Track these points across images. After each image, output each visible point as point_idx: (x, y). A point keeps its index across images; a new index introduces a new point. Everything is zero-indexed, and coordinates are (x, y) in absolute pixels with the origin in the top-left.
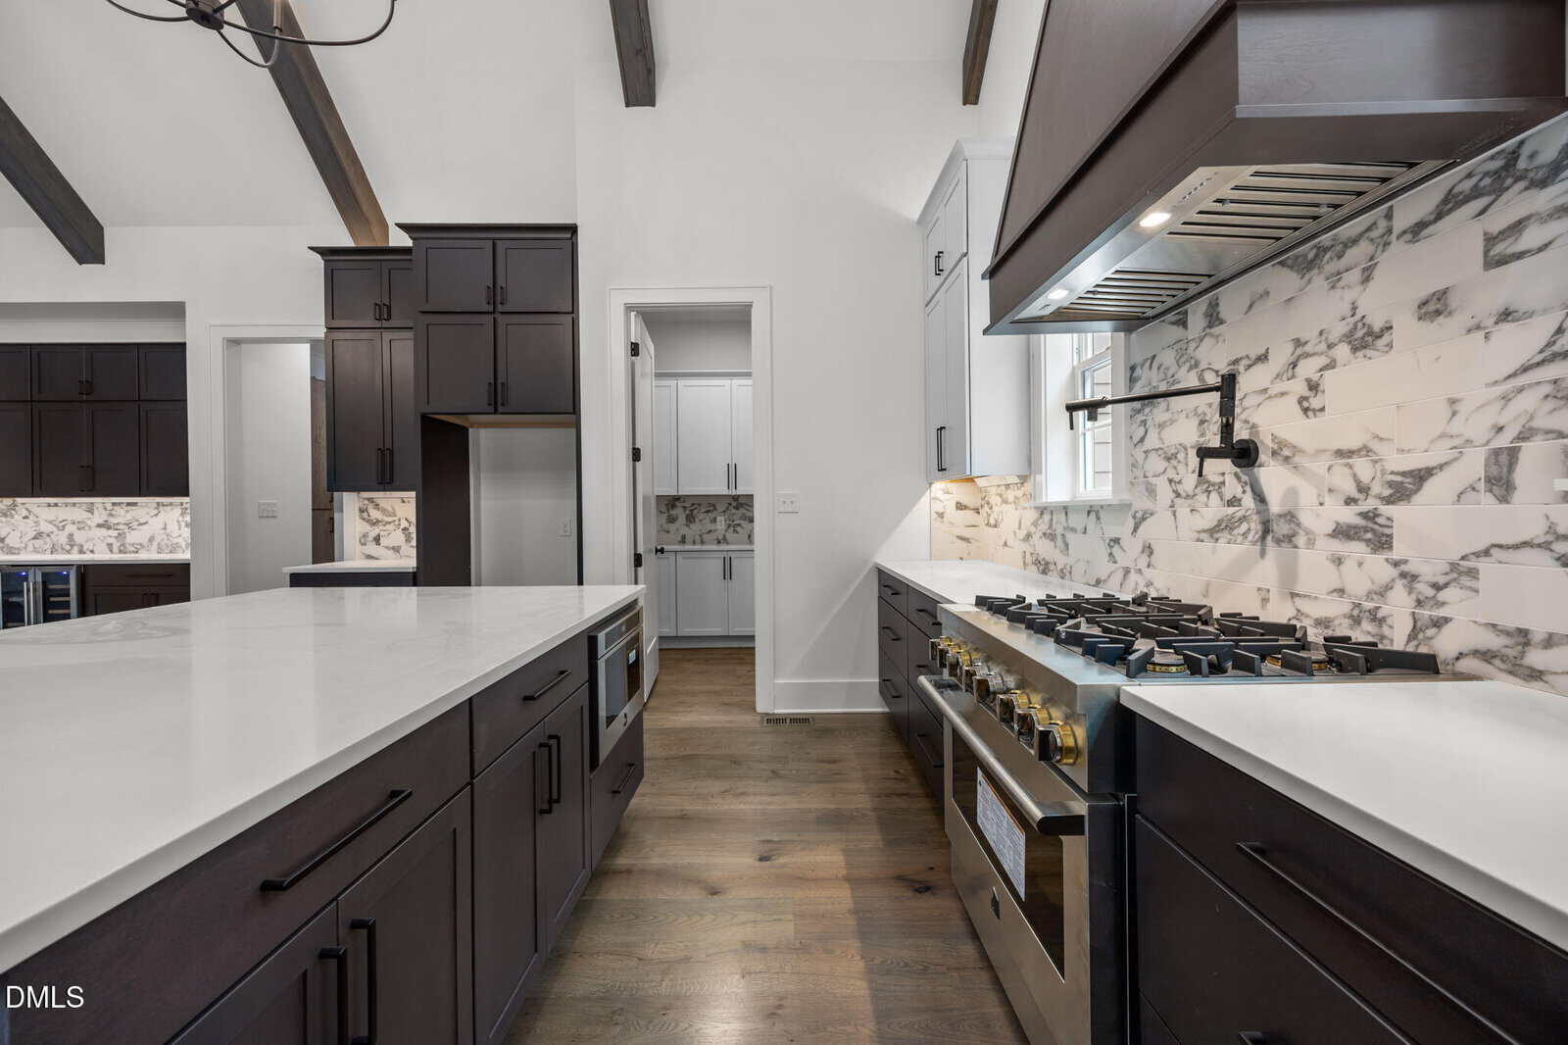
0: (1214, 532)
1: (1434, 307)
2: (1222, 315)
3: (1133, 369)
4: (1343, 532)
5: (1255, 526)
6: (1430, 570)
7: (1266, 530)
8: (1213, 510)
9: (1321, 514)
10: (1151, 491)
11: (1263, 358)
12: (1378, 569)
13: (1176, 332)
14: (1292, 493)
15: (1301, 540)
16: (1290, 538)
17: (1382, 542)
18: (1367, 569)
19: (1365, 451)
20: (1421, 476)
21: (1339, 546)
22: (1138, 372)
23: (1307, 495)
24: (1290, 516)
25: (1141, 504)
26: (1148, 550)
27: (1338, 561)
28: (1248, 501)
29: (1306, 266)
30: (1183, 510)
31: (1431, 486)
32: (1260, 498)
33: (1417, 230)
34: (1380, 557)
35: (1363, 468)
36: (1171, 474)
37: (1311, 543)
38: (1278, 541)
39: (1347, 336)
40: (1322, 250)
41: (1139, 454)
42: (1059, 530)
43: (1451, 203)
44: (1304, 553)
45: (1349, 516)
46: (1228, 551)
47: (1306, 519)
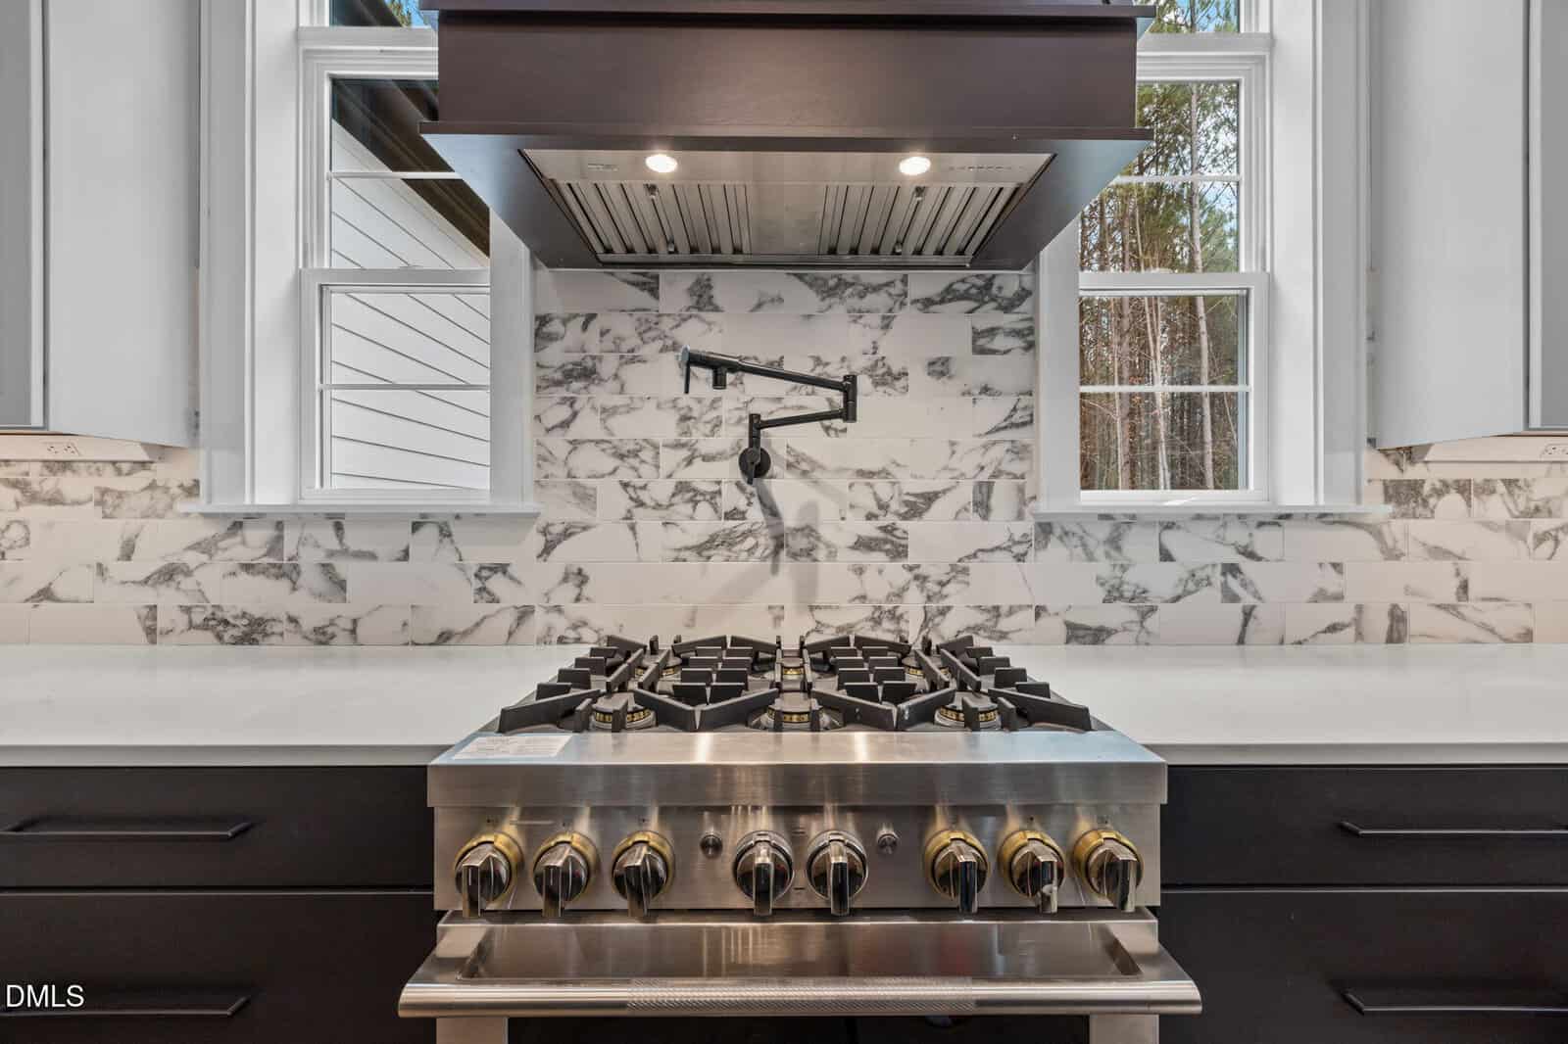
0: (703, 549)
1: (940, 368)
2: (718, 300)
3: (542, 320)
4: (864, 544)
5: (765, 542)
6: (936, 572)
7: (779, 544)
8: (703, 523)
9: (840, 528)
10: (585, 497)
12: (896, 573)
13: (638, 297)
14: (811, 508)
15: (821, 554)
16: (809, 553)
17: (899, 552)
18: (884, 575)
19: (884, 473)
20: (930, 498)
21: (860, 557)
22: (555, 327)
23: (828, 510)
24: (808, 531)
25: (560, 511)
26: (581, 577)
27: (860, 571)
28: (756, 514)
29: (829, 292)
30: (647, 521)
31: (938, 506)
32: (771, 511)
33: (927, 303)
34: (899, 564)
35: (883, 488)
36: (626, 475)
37: (832, 555)
38: (794, 556)
39: (870, 370)
40: (841, 284)
41: (558, 444)
43: (949, 295)
44: (824, 567)
45: (870, 530)
46: (722, 569)
47: (826, 532)
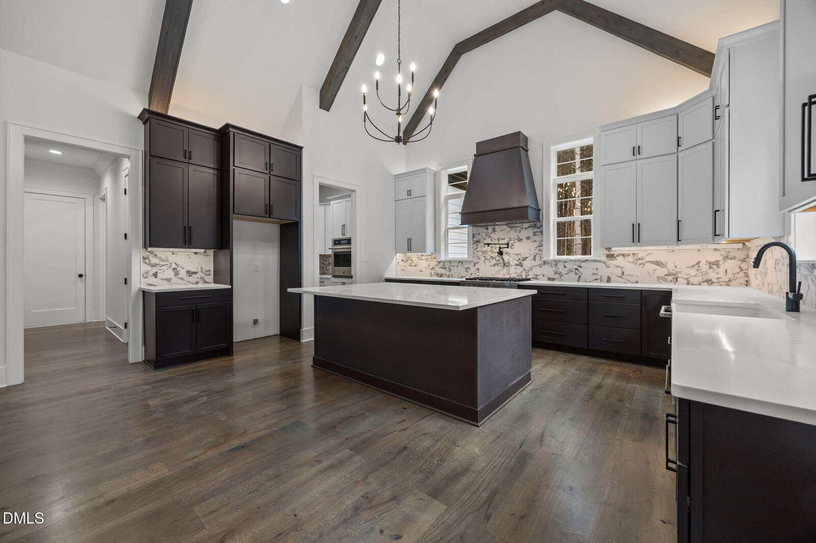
0: (494, 265)
1: (528, 238)
2: (496, 230)
3: (474, 235)
4: (516, 265)
5: (503, 265)
6: (527, 269)
7: (504, 264)
8: (494, 262)
9: (513, 262)
10: (479, 258)
11: (504, 239)
12: (521, 269)
13: (486, 231)
14: (509, 259)
15: (510, 266)
16: (508, 266)
17: (522, 266)
18: (520, 269)
19: (519, 254)
20: (526, 258)
21: (516, 267)
22: (475, 235)
23: (511, 260)
24: (508, 263)
25: (476, 260)
26: (478, 269)
27: (516, 269)
28: (501, 260)
29: (511, 228)
30: (487, 261)
31: (528, 259)
32: (503, 260)
33: (526, 228)
34: (522, 268)
35: (519, 256)
36: (484, 255)
37: (512, 266)
38: (507, 266)
39: (517, 239)
40: (513, 226)
41: (475, 251)
42: (447, 267)
43: (530, 227)
44: (511, 268)
45: (517, 263)
46: (497, 268)
47: (511, 263)
